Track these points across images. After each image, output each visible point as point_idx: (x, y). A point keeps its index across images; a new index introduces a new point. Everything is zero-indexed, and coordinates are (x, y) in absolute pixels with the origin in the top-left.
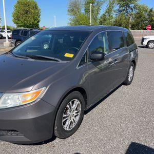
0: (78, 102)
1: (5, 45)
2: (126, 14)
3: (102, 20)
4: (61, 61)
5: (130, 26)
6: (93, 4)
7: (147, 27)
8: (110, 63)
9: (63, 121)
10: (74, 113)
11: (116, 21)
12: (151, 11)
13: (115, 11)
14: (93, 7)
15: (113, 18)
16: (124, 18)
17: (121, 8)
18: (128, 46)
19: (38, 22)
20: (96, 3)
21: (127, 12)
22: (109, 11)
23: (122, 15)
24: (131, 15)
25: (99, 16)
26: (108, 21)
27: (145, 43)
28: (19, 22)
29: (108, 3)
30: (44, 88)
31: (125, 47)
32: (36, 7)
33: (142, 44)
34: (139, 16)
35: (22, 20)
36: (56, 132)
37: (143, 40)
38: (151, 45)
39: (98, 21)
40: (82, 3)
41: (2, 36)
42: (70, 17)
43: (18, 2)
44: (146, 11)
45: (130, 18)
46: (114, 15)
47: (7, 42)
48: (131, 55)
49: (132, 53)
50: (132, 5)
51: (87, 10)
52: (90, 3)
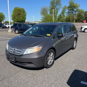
0: (53, 54)
1: (9, 32)
2: (72, 14)
3: (59, 17)
4: (46, 37)
5: (75, 21)
6: (54, 9)
7: (84, 21)
8: (65, 38)
9: (48, 60)
10: (51, 58)
11: (67, 18)
12: (86, 12)
13: (66, 13)
14: (54, 11)
15: (65, 16)
16: (71, 16)
17: (70, 11)
18: (73, 31)
19: (25, 19)
20: (56, 9)
21: (73, 13)
22: (63, 13)
23: (70, 15)
24: (75, 15)
25: (58, 16)
26: (62, 18)
27: (83, 30)
28: (15, 19)
29: (62, 8)
30: (41, 47)
31: (72, 31)
32: (24, 12)
33: (81, 30)
34: (79, 15)
35: (17, 18)
36: (45, 64)
37: (82, 28)
38: (86, 31)
39: (57, 18)
40: (48, 9)
41: (6, 27)
42: (42, 16)
43: (15, 9)
44: (83, 13)
45: (74, 16)
46: (66, 15)
47: (10, 30)
48: (74, 35)
49: (75, 34)
50: (75, 10)
51: (51, 13)
52: (53, 9)
